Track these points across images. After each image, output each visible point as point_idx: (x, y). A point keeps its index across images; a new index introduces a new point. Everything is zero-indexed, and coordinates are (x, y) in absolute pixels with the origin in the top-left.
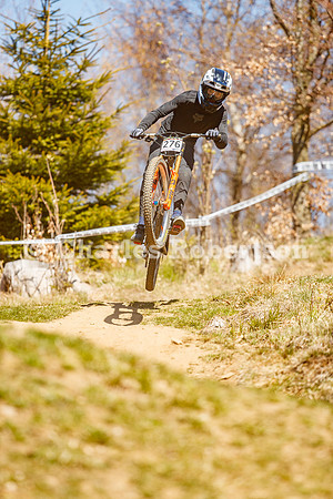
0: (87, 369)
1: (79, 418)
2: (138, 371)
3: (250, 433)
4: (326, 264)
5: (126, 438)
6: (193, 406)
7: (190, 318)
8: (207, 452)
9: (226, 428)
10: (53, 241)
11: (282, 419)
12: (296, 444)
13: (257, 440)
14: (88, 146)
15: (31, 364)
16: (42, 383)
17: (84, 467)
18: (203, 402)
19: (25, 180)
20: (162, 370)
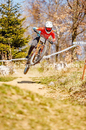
0: (18, 94)
1: (15, 107)
2: (31, 95)
3: (59, 112)
4: (80, 69)
5: (27, 112)
6: (45, 105)
7: (45, 82)
8: (48, 116)
9: (53, 110)
10: (10, 61)
11: (68, 108)
12: (71, 115)
13: (61, 114)
14: (19, 36)
15: (3, 93)
16: (6, 98)
17: (17, 120)
18: (47, 104)
19: (3, 45)
20: (37, 95)
